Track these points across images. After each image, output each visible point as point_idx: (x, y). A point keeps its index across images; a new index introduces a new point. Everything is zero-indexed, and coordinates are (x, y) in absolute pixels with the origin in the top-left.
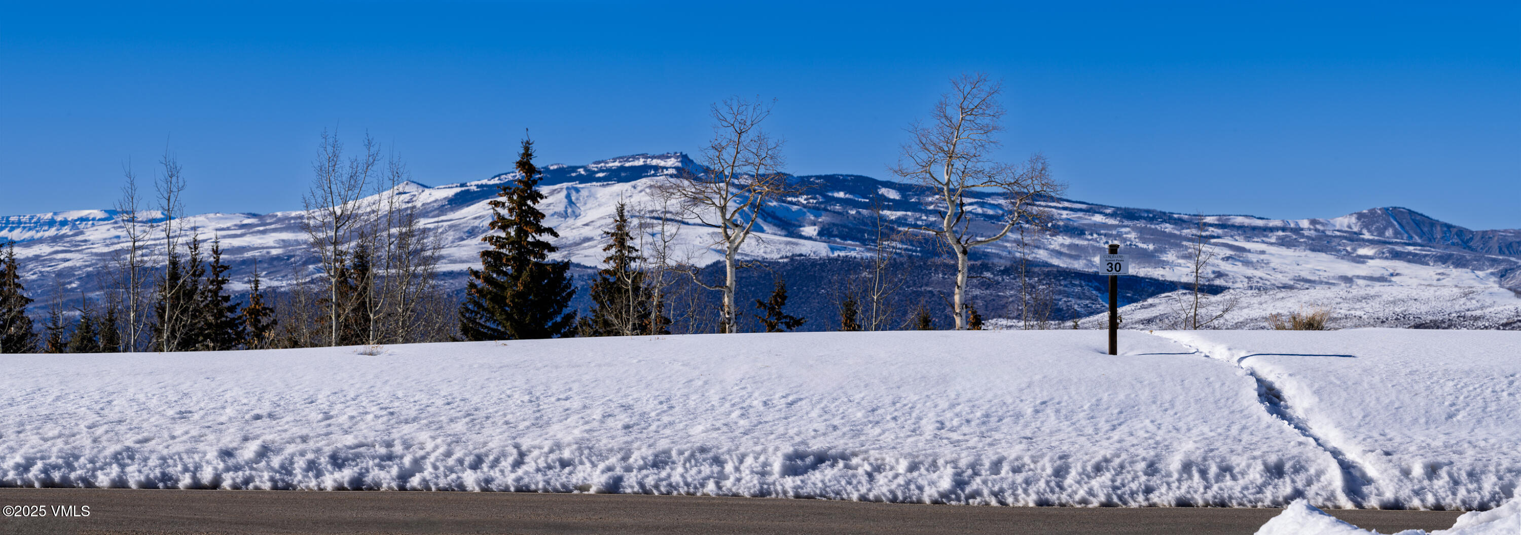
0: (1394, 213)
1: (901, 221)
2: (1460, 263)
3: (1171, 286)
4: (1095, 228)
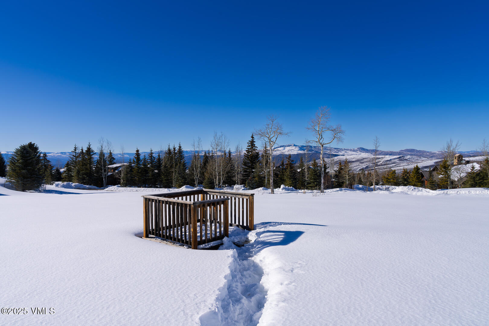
0: (361, 148)
1: (314, 150)
2: (367, 153)
3: (340, 155)
4: (332, 150)
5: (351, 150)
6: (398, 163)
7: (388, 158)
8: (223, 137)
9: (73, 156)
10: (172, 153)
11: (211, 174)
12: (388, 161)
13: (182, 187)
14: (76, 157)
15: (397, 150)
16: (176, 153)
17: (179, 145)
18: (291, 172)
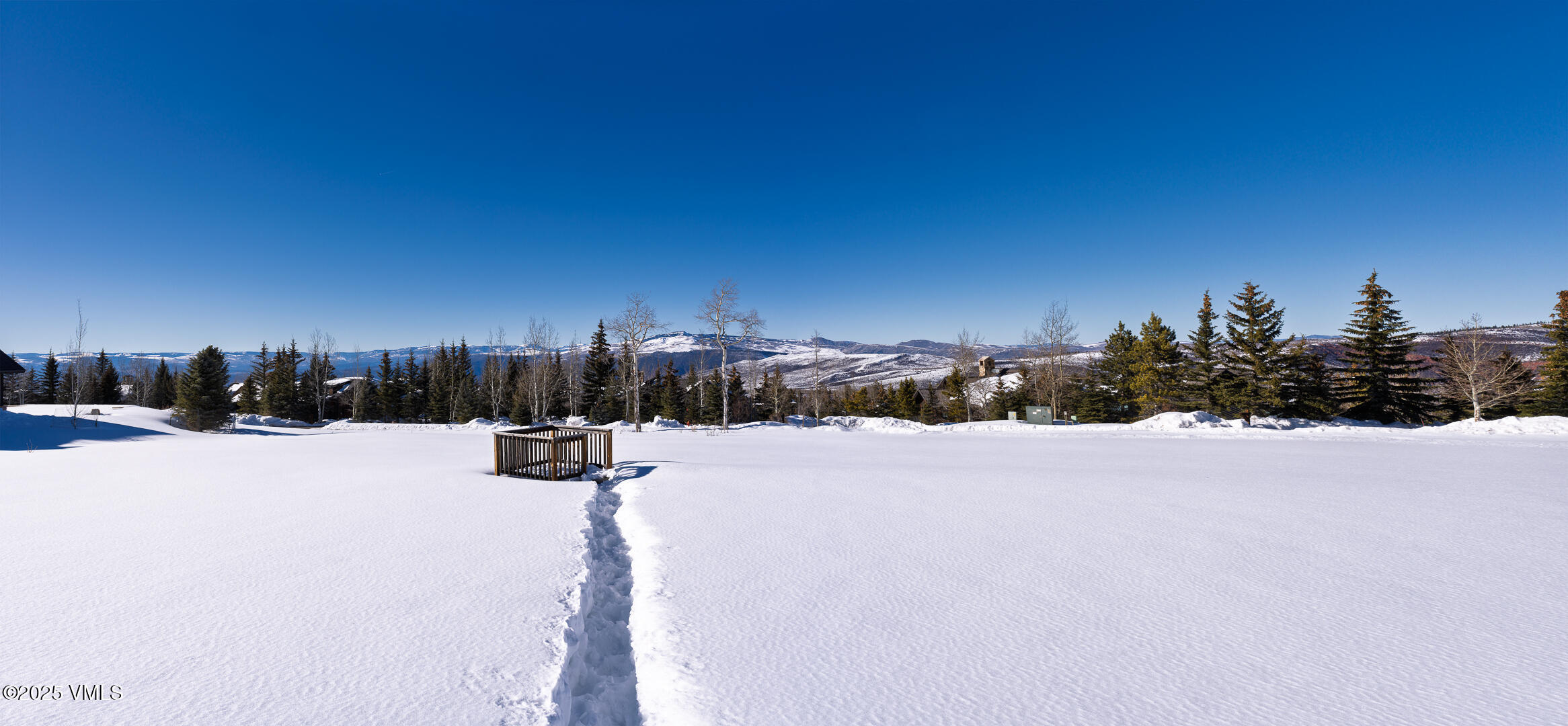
5: (799, 343)
6: (897, 369)
7: (875, 358)
8: (547, 327)
9: (260, 364)
10: (448, 357)
11: (526, 397)
12: (875, 364)
13: (471, 422)
14: (264, 366)
15: (893, 342)
16: (456, 358)
17: (461, 342)
18: (673, 392)
